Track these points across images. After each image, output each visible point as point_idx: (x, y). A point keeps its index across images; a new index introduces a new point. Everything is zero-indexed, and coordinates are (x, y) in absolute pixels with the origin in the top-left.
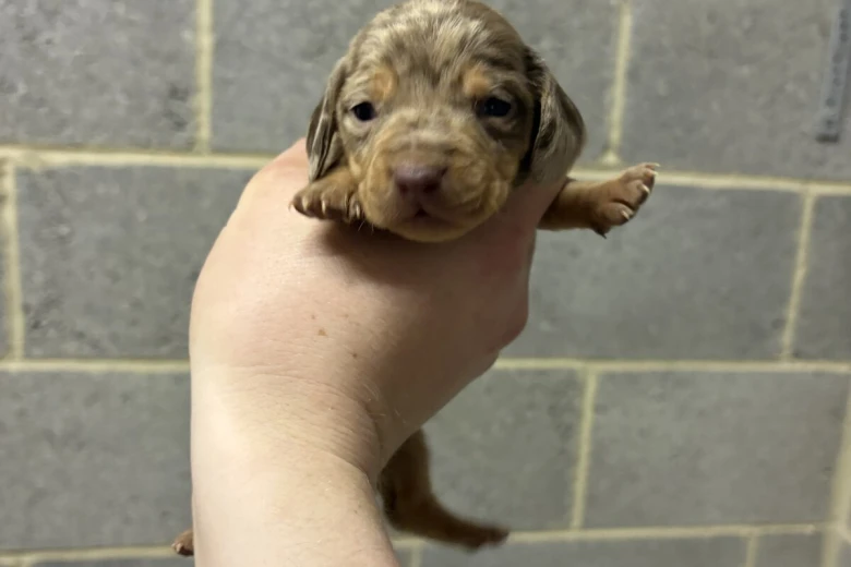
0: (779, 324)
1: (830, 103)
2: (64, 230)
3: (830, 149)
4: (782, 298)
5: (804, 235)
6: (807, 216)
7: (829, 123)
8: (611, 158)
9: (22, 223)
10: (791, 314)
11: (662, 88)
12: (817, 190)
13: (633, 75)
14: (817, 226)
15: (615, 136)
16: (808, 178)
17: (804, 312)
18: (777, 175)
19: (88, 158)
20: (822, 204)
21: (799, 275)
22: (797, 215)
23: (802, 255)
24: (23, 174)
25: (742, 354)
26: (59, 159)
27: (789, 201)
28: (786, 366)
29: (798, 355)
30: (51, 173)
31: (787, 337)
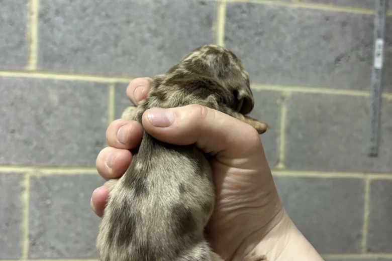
0: (359, 236)
1: (372, 140)
2: (49, 202)
3: (374, 160)
4: (360, 224)
5: (367, 197)
6: (367, 189)
7: (373, 149)
8: (281, 166)
9: (31, 199)
10: (365, 232)
11: (300, 136)
12: (370, 177)
13: (288, 131)
14: (372, 193)
15: (282, 156)
16: (366, 172)
17: (370, 231)
18: (352, 171)
19: (60, 171)
20: (374, 183)
21: (366, 214)
22: (363, 186)
23: (367, 206)
24: (33, 179)
25: (344, 251)
26: (48, 172)
27: (358, 183)
28: (364, 256)
29: (369, 251)
30: (44, 178)
31: (364, 243)
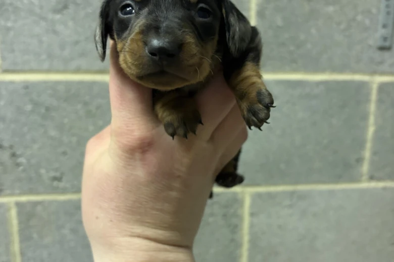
0: (360, 160)
1: (384, 26)
3: (386, 54)
4: (361, 145)
5: (373, 107)
6: (374, 96)
7: (385, 39)
10: (367, 154)
11: (279, 22)
12: (379, 79)
14: (380, 101)
16: (374, 73)
17: (374, 153)
18: (355, 72)
20: (382, 87)
21: (371, 130)
22: (369, 94)
23: (372, 120)
25: (338, 179)
27: (361, 87)
28: (365, 185)
29: (372, 178)
31: (365, 168)
